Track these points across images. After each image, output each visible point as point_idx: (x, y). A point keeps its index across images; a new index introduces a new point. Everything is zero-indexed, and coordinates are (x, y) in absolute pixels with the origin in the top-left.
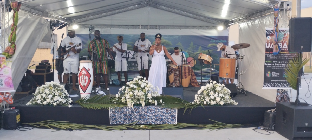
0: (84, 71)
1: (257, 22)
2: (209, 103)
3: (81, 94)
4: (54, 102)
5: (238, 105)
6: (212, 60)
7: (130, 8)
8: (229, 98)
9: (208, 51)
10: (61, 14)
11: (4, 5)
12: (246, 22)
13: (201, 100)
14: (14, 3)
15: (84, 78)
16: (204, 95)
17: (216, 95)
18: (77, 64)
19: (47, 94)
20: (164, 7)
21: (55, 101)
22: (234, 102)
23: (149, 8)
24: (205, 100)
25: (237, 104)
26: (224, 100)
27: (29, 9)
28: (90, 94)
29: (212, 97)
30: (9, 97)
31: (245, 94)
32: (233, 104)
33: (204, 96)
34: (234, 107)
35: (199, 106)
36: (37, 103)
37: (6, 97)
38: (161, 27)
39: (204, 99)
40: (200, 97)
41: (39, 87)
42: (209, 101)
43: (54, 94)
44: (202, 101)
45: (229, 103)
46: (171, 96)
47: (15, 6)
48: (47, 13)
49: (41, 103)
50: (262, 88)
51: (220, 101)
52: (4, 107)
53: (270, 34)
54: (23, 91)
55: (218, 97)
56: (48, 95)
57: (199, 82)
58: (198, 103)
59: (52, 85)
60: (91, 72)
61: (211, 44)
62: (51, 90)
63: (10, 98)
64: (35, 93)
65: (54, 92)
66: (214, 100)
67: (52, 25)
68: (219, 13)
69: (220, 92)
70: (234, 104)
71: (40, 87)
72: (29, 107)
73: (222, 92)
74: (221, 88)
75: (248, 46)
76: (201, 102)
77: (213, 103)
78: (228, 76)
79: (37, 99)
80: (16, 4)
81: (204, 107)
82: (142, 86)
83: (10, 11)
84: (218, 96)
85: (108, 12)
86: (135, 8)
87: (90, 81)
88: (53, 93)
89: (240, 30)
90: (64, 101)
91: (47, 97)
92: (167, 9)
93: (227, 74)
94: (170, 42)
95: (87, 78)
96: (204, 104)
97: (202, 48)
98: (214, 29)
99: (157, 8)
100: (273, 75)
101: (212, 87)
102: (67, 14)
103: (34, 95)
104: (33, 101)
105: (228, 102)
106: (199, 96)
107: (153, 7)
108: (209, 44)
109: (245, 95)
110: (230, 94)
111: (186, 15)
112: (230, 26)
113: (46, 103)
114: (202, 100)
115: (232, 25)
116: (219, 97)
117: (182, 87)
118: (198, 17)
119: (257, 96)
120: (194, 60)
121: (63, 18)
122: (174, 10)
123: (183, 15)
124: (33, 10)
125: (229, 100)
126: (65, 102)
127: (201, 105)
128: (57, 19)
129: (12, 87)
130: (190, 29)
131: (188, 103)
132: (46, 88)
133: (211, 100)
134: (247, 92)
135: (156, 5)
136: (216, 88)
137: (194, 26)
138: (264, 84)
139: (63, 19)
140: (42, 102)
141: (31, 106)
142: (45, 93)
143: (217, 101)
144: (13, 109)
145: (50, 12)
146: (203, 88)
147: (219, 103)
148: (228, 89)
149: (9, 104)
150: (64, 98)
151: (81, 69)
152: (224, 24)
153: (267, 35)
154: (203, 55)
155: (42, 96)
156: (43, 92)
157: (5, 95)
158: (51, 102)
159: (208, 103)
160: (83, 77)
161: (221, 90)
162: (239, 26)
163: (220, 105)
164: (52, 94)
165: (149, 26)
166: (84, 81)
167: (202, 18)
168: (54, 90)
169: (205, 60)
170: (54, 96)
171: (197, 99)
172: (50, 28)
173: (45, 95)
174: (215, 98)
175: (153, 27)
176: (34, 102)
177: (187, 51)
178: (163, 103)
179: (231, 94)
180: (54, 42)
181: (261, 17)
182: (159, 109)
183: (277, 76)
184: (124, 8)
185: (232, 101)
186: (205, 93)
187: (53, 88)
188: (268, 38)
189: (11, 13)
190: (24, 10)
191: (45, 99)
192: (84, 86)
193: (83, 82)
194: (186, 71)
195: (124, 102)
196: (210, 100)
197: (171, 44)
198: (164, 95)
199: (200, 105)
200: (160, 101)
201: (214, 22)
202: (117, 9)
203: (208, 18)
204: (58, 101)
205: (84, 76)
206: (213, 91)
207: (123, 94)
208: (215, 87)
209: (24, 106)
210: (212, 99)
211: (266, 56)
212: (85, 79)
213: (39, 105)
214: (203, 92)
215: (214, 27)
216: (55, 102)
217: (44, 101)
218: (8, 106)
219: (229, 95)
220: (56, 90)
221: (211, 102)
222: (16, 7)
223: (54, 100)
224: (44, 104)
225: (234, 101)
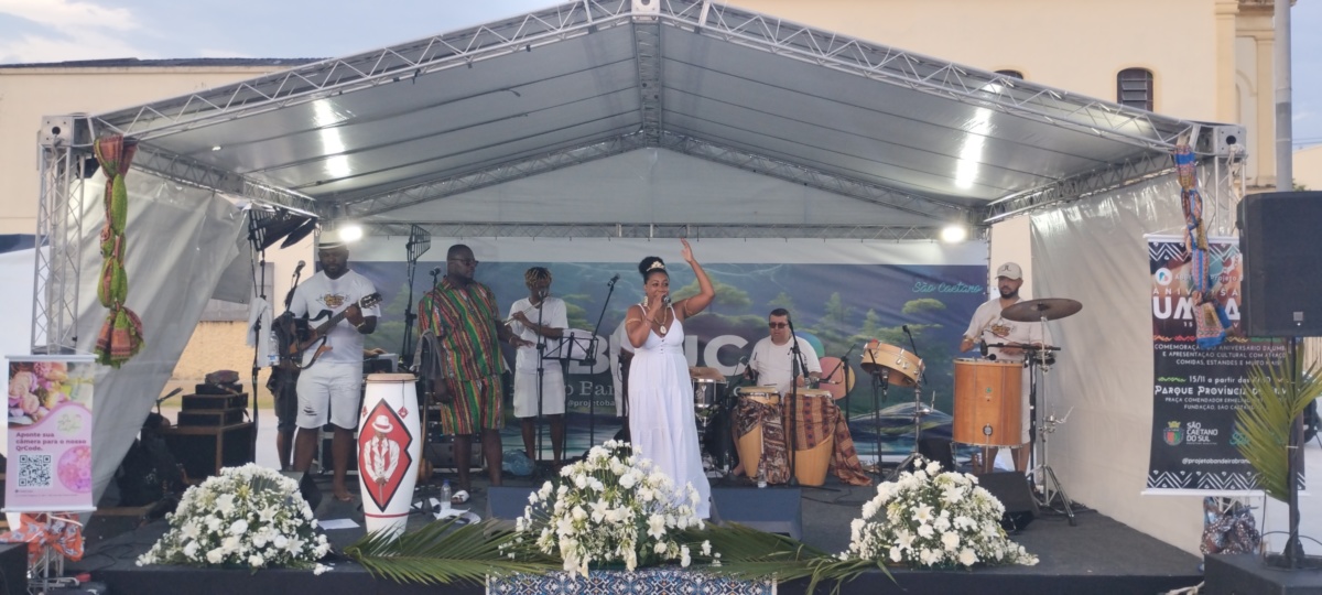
0: (382, 420)
1: (1106, 207)
2: (913, 558)
3: (367, 518)
4: (255, 554)
5: (1037, 565)
6: (921, 369)
7: (575, 155)
8: (998, 535)
9: (905, 328)
10: (295, 183)
11: (68, 150)
12: (1060, 212)
13: (880, 545)
14: (106, 141)
15: (380, 449)
16: (889, 521)
17: (942, 522)
18: (355, 388)
19: (225, 516)
20: (715, 150)
21: (256, 548)
22: (1019, 555)
23: (653, 155)
24: (894, 545)
25: (1036, 561)
26: (976, 542)
27: (164, 163)
28: (406, 517)
29: (925, 531)
30: (68, 530)
31: (1067, 515)
32: (1017, 562)
33: (889, 527)
34: (1019, 573)
35: (868, 570)
36: (181, 557)
37: (56, 529)
38: (703, 231)
39: (889, 541)
40: (873, 532)
41: (192, 486)
42: (913, 546)
43: (257, 516)
44: (882, 548)
45: (1000, 556)
46: (746, 524)
47: (111, 152)
48: (240, 179)
49: (198, 557)
50: (1143, 493)
51: (959, 550)
52: (46, 574)
53: (1167, 258)
54: (124, 503)
55: (950, 529)
56: (230, 523)
57: (869, 464)
58: (867, 559)
59: (248, 478)
60: (413, 423)
61: (916, 299)
62: (244, 499)
63: (74, 534)
64: (174, 512)
65: (253, 508)
66: (935, 542)
67: (255, 226)
68: (945, 174)
69: (957, 511)
70: (1023, 563)
71: (198, 486)
72: (148, 574)
73: (967, 507)
74: (960, 490)
75: (1073, 308)
76: (879, 552)
77: (929, 557)
78: (994, 437)
79: (183, 537)
80: (114, 146)
81: (893, 575)
82: (626, 481)
83: (89, 173)
84: (952, 528)
85: (487, 170)
86: (598, 153)
87: (406, 460)
88: (250, 515)
89: (1037, 239)
90: (295, 546)
91: (223, 530)
92: (730, 156)
93: (988, 430)
94: (744, 292)
95: (395, 448)
96: (889, 563)
97: (877, 317)
98: (928, 237)
99: (687, 152)
100: (1190, 439)
101: (925, 485)
102: (320, 183)
103: (171, 522)
104: (166, 546)
105: (994, 551)
106: (869, 525)
107: (672, 148)
108: (905, 302)
109: (1067, 520)
110: (1000, 517)
111: (804, 179)
112: (993, 225)
113: (220, 556)
114: (884, 542)
115: (1002, 220)
116: (956, 532)
117: (797, 485)
118: (859, 189)
119: (1122, 525)
120: (846, 368)
121: (302, 196)
122: (756, 161)
123: (794, 181)
124: (182, 169)
125: (1001, 546)
126: (301, 550)
127: (880, 564)
128: (279, 202)
129: (87, 489)
130: (825, 237)
131: (821, 554)
132: (221, 492)
133: (923, 545)
134: (1076, 507)
135: (684, 139)
136: (941, 491)
137: (842, 227)
138: (1151, 473)
139: (304, 203)
140: (202, 552)
141: (158, 568)
142: (219, 515)
143: (947, 548)
144: (81, 583)
145: (251, 175)
146: (885, 490)
147: (957, 558)
148: (993, 494)
149: (67, 559)
150: (297, 536)
151: (369, 411)
152: (969, 214)
153: (1154, 267)
154: (882, 350)
155: (205, 528)
156: (209, 509)
157: (53, 522)
158: (242, 550)
159: (910, 558)
160: (380, 443)
161: (961, 498)
162: (1032, 223)
163: (962, 566)
164: (246, 519)
165: (655, 226)
166: (379, 461)
167: (876, 192)
168: (255, 500)
169: (890, 370)
170: (255, 525)
171: (860, 539)
172: (249, 239)
173: (218, 521)
174: (938, 535)
175: (671, 232)
176: (169, 553)
177: (816, 332)
178: (717, 559)
179: (1005, 515)
180: (264, 297)
181: (1122, 187)
182: (699, 581)
183: (1207, 439)
184: (553, 153)
185: (1011, 550)
186: (894, 514)
187: (251, 491)
188: (1162, 274)
189: (96, 184)
190: (145, 167)
191: (215, 540)
192: (382, 481)
193: (377, 467)
194: (814, 414)
195: (550, 553)
196: (915, 545)
197: (747, 300)
198: (721, 524)
199: (873, 564)
200: (702, 550)
201: (928, 207)
202: (524, 159)
203: (902, 194)
204: (269, 549)
205: (381, 439)
206: (929, 505)
207: (543, 515)
208: (936, 488)
209: (129, 570)
210: (923, 540)
211: (1157, 353)
212: (384, 451)
213: (189, 564)
214: (884, 508)
215: (924, 228)
216: (259, 553)
217: (210, 549)
218: (60, 569)
219: (997, 521)
220: (264, 500)
221: (919, 551)
222: (114, 157)
223: (252, 544)
224: (212, 562)
225: (1022, 549)
